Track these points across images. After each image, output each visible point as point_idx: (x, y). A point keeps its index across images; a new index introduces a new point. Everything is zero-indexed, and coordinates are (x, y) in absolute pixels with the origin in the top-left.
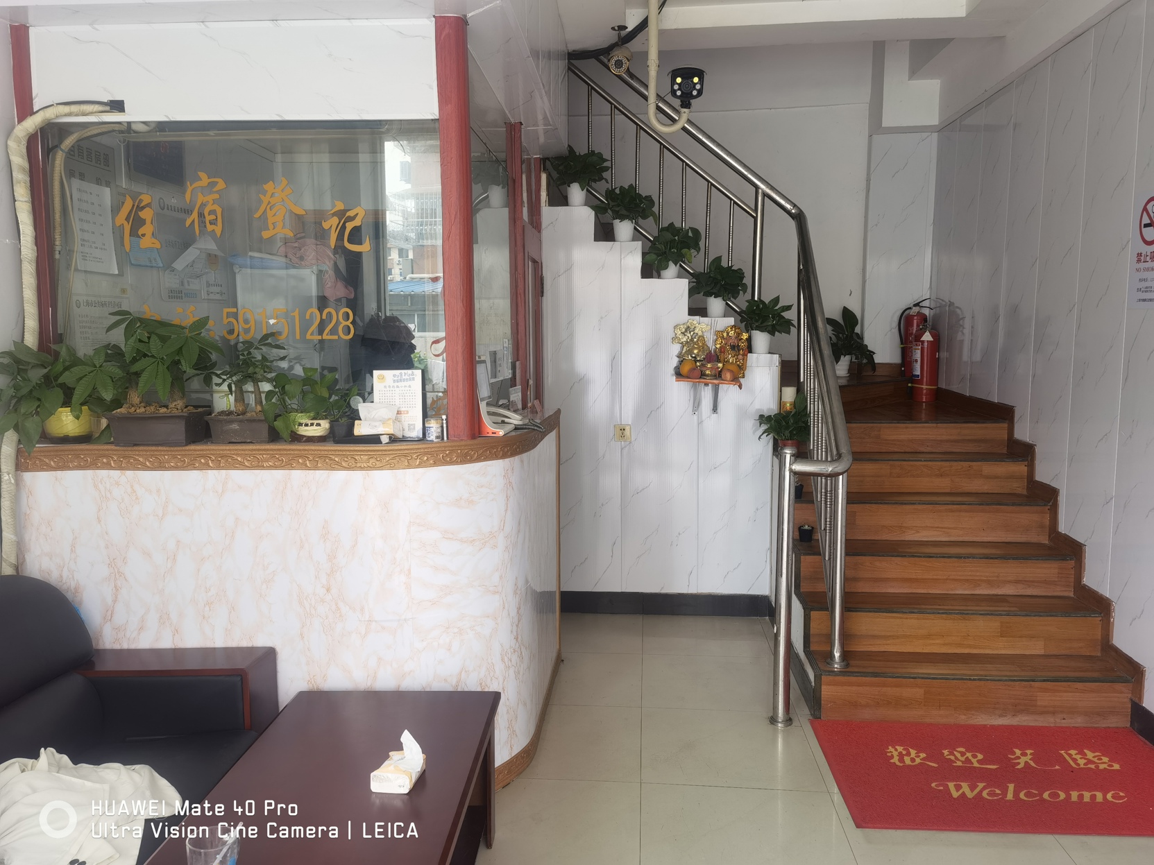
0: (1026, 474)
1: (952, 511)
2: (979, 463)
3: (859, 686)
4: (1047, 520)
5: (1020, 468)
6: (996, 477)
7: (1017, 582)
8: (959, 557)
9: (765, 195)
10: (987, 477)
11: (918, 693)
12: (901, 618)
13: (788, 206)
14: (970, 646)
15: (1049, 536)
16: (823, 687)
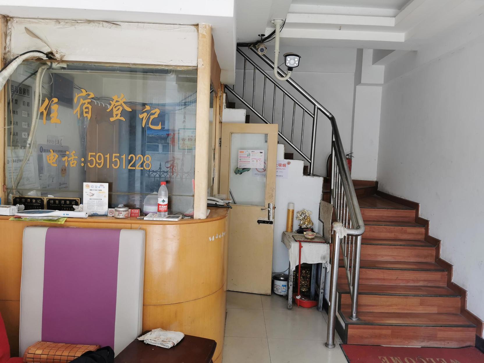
0: (424, 233)
1: (397, 248)
2: (406, 227)
3: (364, 329)
4: (434, 253)
5: (423, 230)
6: (413, 234)
7: (425, 281)
8: (401, 269)
9: (318, 108)
10: (409, 233)
11: (388, 332)
12: (380, 297)
13: (328, 114)
14: (408, 310)
15: (435, 260)
16: (349, 330)
